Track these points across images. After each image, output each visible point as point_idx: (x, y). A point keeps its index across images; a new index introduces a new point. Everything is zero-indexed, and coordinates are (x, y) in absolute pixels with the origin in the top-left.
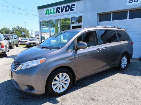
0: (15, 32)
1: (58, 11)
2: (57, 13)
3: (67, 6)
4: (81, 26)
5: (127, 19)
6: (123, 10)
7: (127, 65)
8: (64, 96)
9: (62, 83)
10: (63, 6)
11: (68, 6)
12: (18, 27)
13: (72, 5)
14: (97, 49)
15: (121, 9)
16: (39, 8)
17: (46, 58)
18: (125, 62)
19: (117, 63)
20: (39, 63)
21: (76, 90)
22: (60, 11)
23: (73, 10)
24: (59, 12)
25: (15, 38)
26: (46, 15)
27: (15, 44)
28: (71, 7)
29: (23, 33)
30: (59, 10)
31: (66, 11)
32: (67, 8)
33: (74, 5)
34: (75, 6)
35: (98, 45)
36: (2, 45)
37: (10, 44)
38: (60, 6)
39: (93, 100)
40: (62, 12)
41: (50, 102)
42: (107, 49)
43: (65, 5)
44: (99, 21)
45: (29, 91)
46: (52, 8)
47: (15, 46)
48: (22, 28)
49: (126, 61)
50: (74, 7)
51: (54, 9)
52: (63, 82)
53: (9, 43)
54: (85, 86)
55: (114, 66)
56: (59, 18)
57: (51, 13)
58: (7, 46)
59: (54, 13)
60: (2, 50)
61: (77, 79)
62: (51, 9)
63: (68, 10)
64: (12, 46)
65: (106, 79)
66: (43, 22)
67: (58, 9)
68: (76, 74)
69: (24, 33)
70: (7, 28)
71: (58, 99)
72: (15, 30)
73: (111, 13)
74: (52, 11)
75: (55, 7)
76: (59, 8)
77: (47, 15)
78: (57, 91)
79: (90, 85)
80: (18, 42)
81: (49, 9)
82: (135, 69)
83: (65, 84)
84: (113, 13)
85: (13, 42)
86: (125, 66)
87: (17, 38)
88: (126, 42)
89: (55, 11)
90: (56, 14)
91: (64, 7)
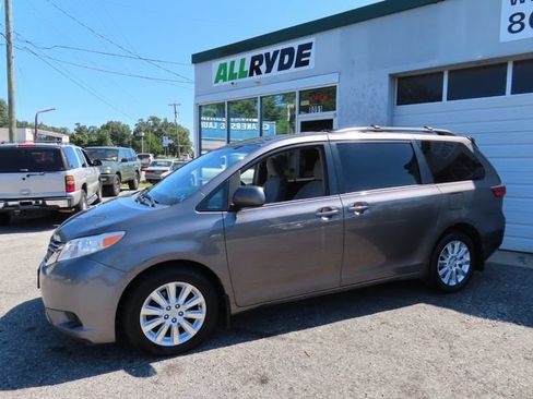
0: (145, 138)
1: (255, 69)
2: (251, 75)
3: (284, 52)
4: (331, 121)
5: (504, 94)
6: (486, 61)
7: (469, 276)
8: (181, 358)
9: (178, 318)
10: (271, 50)
11: (290, 51)
12: (154, 119)
13: (302, 48)
14: (321, 210)
15: (479, 57)
16: (198, 59)
17: (123, 233)
18: (458, 262)
19: (416, 262)
20: (102, 247)
21: (228, 345)
22: (263, 68)
23: (306, 63)
24: (259, 73)
25: (124, 160)
26: (217, 82)
27: (124, 179)
28: (300, 55)
29: (167, 142)
30: (260, 64)
31: (282, 67)
32: (287, 57)
33: (309, 46)
34: (312, 51)
35: (327, 193)
36: (71, 183)
37: (108, 178)
38: (262, 52)
39: (264, 381)
40: (268, 71)
41: (128, 370)
42: (367, 212)
43: (280, 47)
44: (398, 104)
45: (68, 330)
46: (237, 59)
47: (126, 186)
48: (166, 125)
49: (467, 258)
50: (308, 55)
51: (243, 61)
52: (181, 314)
53: (103, 175)
54: (268, 336)
55: (403, 276)
56: (257, 92)
57: (233, 76)
58: (89, 187)
59: (242, 74)
60: (69, 200)
61: (234, 310)
62: (233, 63)
63: (288, 66)
64: (111, 186)
65: (359, 319)
66: (207, 106)
67: (257, 63)
68: (228, 291)
69: (171, 142)
70: (119, 123)
71: (157, 366)
72: (143, 128)
73: (442, 73)
74: (236, 70)
75: (248, 56)
76: (259, 58)
77: (221, 81)
78: (159, 340)
79: (285, 335)
80: (137, 171)
81: (227, 60)
82: (504, 293)
83: (191, 321)
84: (450, 72)
85: (118, 173)
86: (461, 278)
87: (131, 160)
88: (467, 186)
89: (247, 68)
90: (248, 78)
91: (276, 53)
